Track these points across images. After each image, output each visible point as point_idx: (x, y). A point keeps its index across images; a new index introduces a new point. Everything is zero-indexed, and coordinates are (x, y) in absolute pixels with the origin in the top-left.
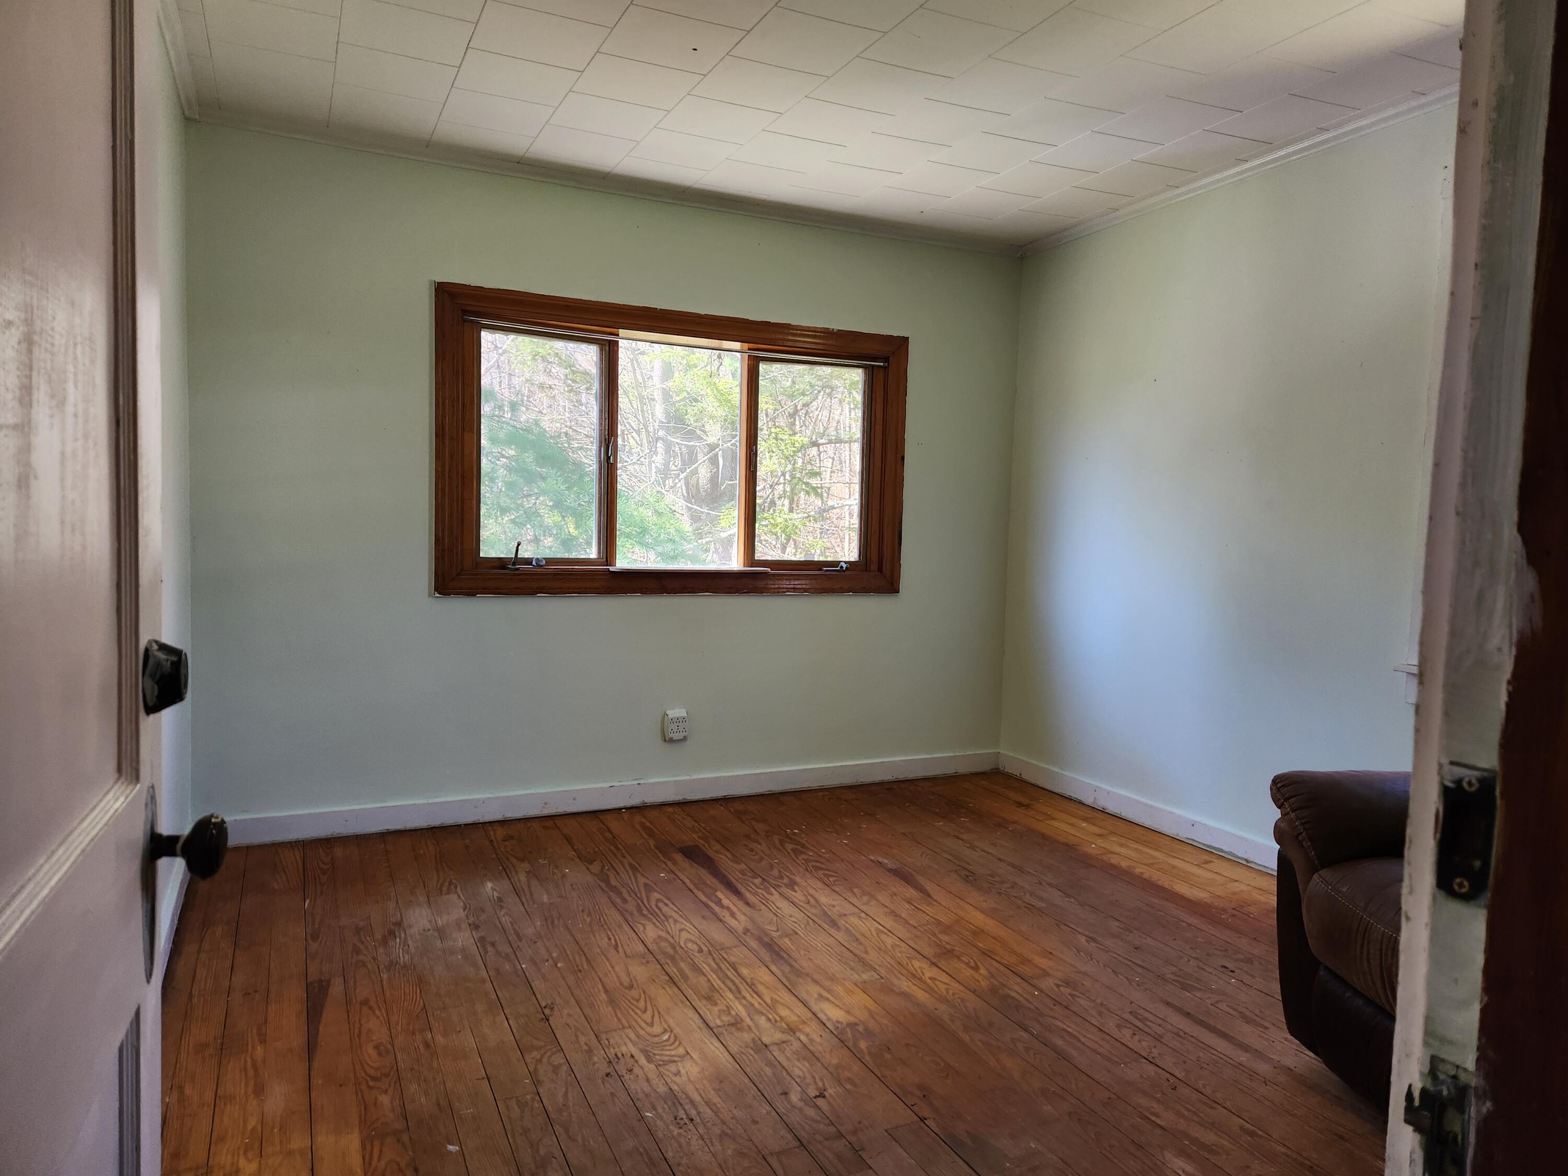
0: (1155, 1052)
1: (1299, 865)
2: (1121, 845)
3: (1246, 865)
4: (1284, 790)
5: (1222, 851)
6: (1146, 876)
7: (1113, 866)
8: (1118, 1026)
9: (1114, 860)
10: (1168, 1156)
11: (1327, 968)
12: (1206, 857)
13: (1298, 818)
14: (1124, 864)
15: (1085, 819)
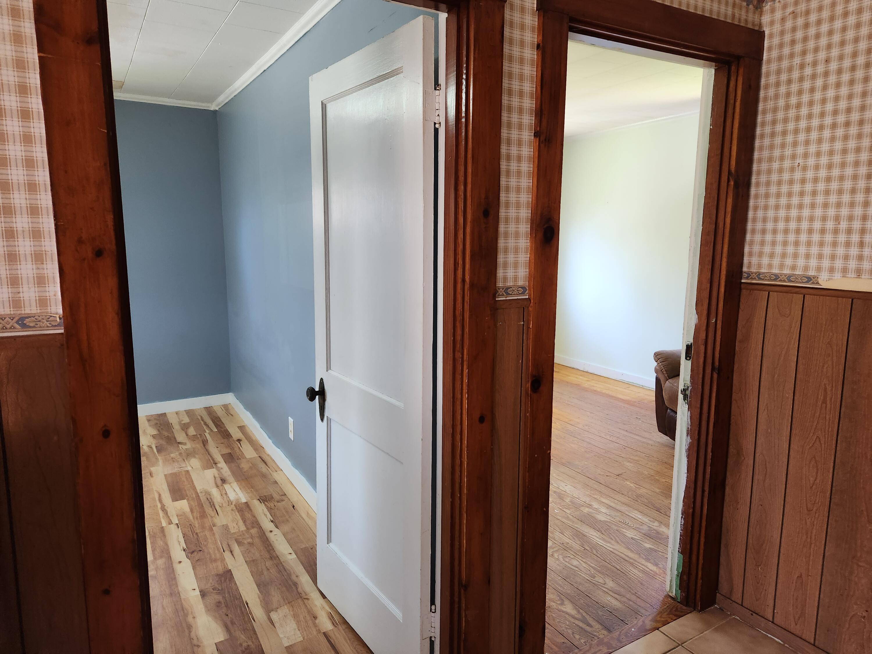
0: (618, 441)
1: (662, 379)
2: (596, 384)
3: (642, 387)
4: (658, 356)
5: (633, 383)
6: (607, 393)
7: (595, 391)
8: (605, 435)
9: (595, 389)
10: (625, 463)
11: (670, 409)
12: (628, 386)
13: (662, 365)
14: (599, 390)
15: (581, 376)
